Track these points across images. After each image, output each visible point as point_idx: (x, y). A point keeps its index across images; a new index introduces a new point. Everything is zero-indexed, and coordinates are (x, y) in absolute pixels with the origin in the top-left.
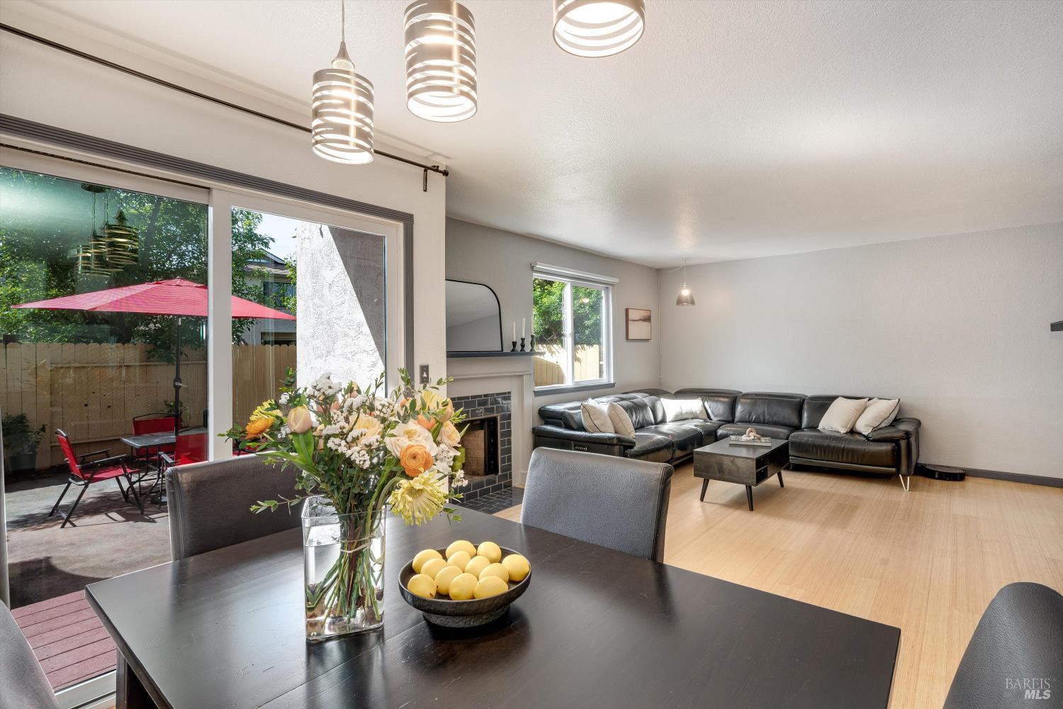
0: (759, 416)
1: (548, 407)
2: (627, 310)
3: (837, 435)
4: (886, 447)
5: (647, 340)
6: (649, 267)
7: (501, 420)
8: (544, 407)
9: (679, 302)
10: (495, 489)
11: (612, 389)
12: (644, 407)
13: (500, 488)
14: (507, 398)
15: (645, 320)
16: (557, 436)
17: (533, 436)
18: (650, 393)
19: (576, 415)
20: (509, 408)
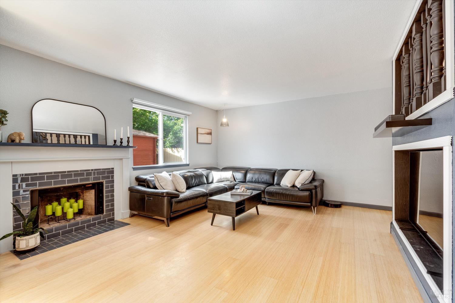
0: (256, 179)
1: (140, 176)
2: (197, 128)
3: (287, 188)
4: (307, 193)
5: (210, 144)
6: (212, 109)
7: (106, 184)
8: (138, 176)
9: (222, 125)
10: (100, 223)
11: (188, 167)
12: (201, 176)
13: (104, 222)
14: (111, 171)
15: (208, 134)
16: (139, 191)
17: (129, 192)
18: (208, 169)
19: (153, 181)
20: (113, 177)
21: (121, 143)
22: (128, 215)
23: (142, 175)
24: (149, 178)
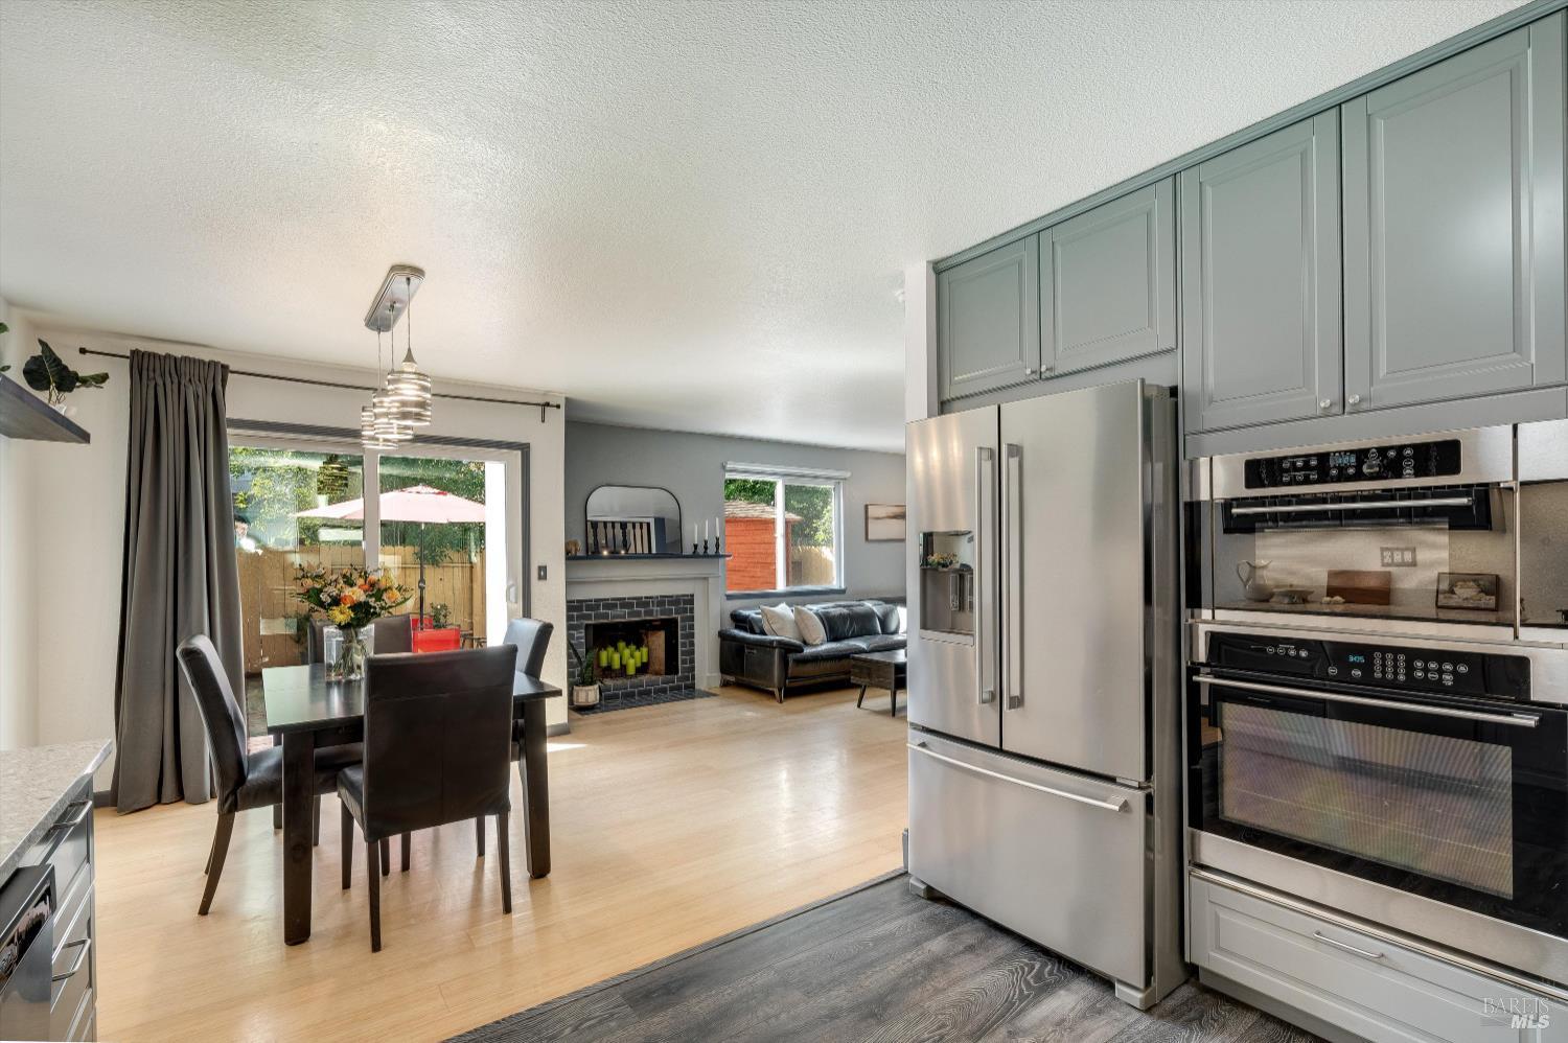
1: (738, 611)
2: (866, 507)
5: (901, 541)
7: (682, 621)
8: (734, 611)
10: (672, 689)
11: (840, 595)
12: (870, 615)
13: (679, 688)
14: (690, 600)
15: (896, 517)
16: (734, 638)
17: (719, 640)
18: (887, 601)
19: (760, 620)
20: (692, 610)
21: (706, 548)
22: (718, 683)
23: (741, 608)
24: (754, 615)
